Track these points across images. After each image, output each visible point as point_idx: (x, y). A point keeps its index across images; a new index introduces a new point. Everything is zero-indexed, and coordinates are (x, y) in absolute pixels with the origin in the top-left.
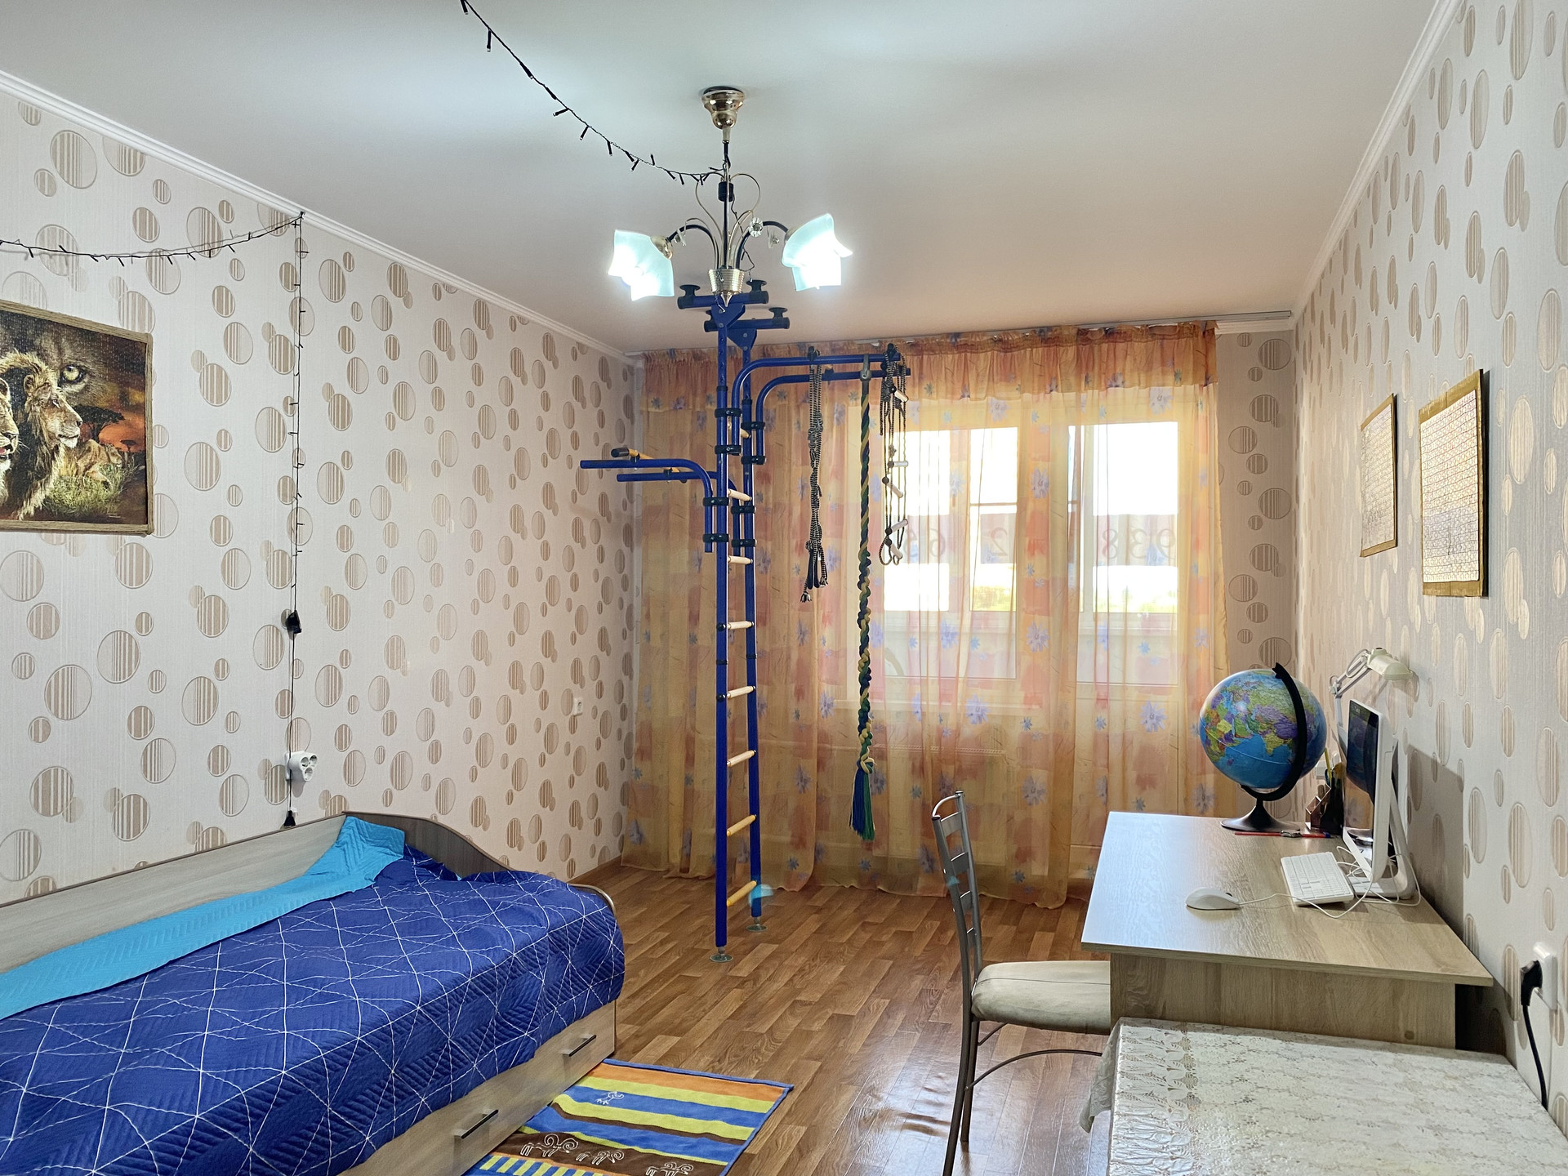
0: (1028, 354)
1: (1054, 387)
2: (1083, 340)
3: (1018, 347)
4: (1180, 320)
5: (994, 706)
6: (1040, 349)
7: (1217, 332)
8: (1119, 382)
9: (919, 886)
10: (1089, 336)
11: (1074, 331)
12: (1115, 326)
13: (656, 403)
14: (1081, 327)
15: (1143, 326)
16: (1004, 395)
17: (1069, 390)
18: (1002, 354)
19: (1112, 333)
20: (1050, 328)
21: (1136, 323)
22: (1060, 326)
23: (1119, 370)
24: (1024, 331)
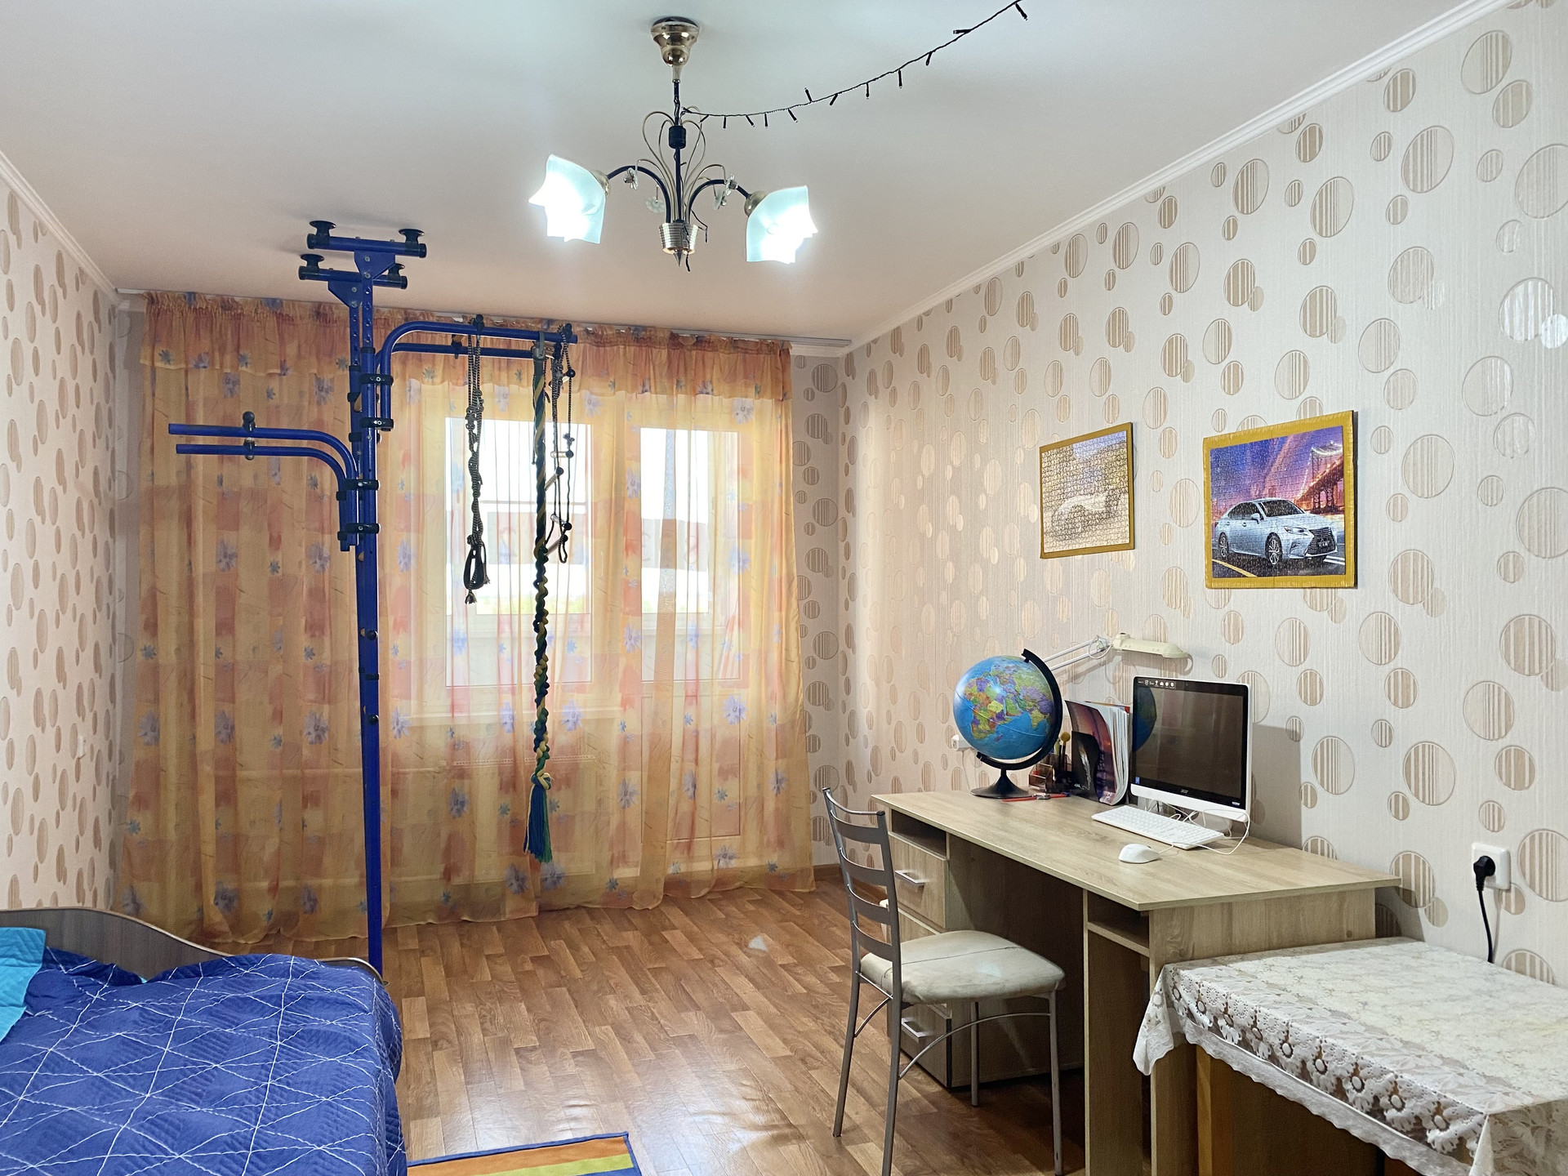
0: (621, 351)
1: (647, 387)
2: (673, 345)
3: (611, 344)
4: (761, 337)
5: (588, 710)
6: (632, 348)
7: (792, 352)
8: (709, 390)
9: (508, 910)
10: (680, 340)
11: (667, 335)
12: (706, 335)
13: (166, 357)
14: (674, 332)
15: (728, 338)
16: (597, 390)
17: (663, 393)
18: (595, 348)
19: (703, 341)
20: (645, 328)
21: (720, 334)
22: (654, 328)
23: (708, 376)
24: (618, 327)
